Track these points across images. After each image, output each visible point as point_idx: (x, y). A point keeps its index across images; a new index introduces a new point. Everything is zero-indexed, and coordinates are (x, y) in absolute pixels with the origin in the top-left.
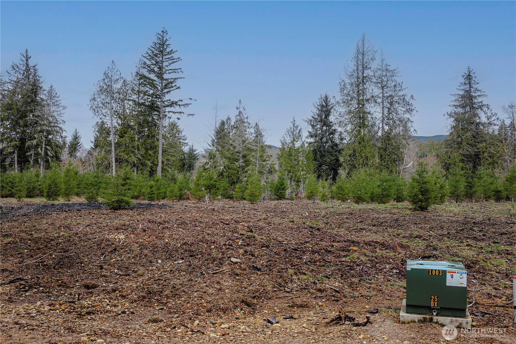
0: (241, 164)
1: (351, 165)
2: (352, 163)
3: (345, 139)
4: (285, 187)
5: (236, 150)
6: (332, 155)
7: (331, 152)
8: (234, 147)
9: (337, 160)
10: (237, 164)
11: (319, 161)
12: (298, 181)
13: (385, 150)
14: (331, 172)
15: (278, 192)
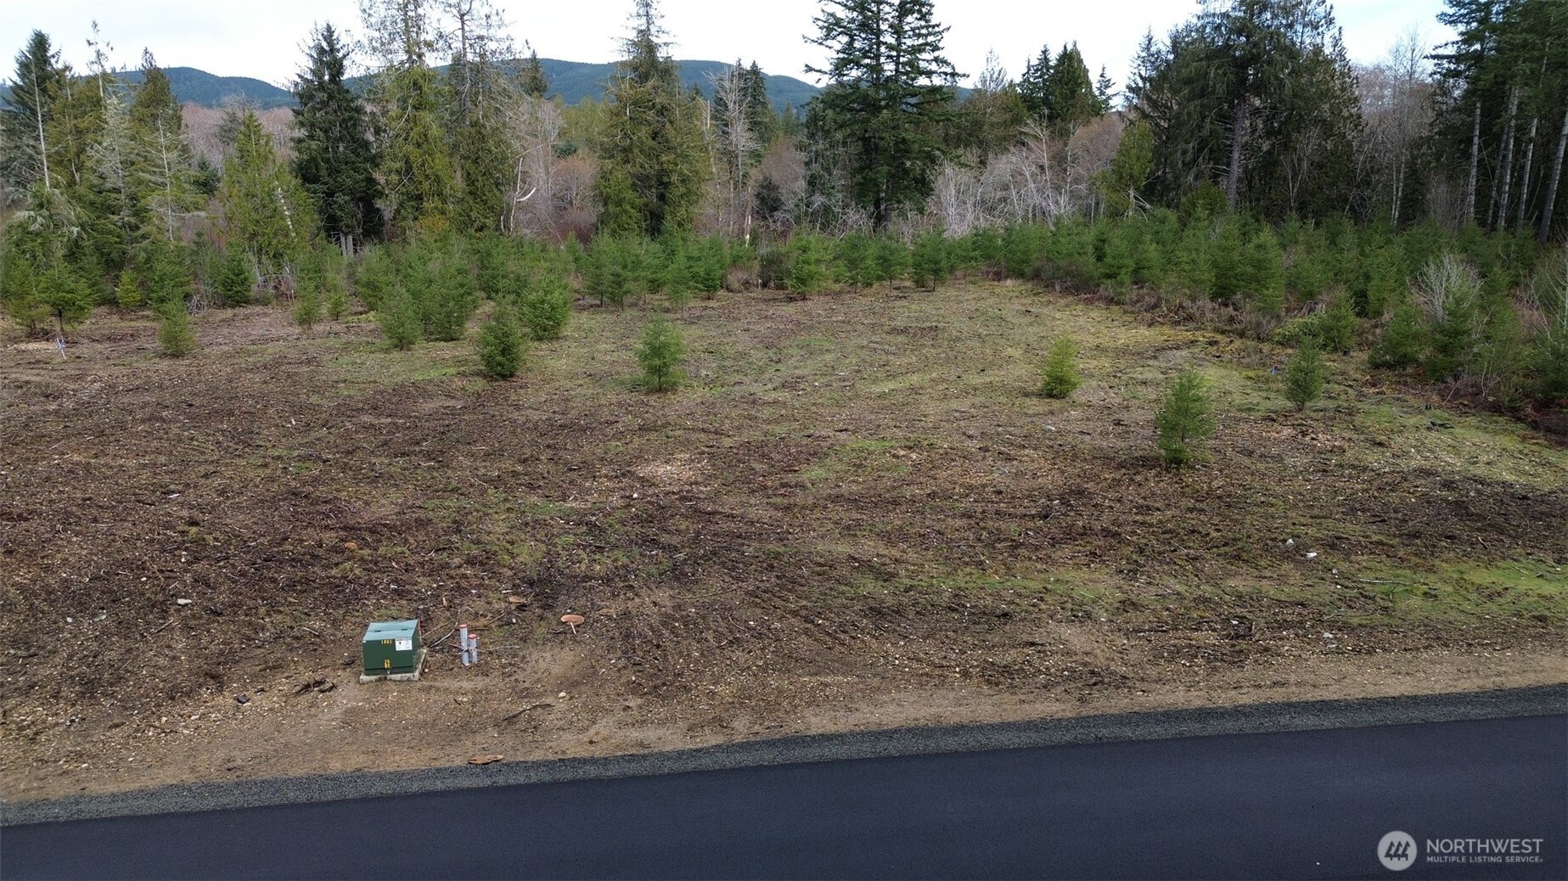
0: (126, 219)
1: (403, 194)
2: (404, 190)
3: (385, 131)
4: (246, 279)
5: (108, 185)
6: (355, 170)
7: (353, 163)
8: (101, 177)
9: (371, 181)
10: (115, 218)
11: (326, 183)
12: (277, 256)
13: (475, 161)
14: (359, 208)
15: (230, 290)
